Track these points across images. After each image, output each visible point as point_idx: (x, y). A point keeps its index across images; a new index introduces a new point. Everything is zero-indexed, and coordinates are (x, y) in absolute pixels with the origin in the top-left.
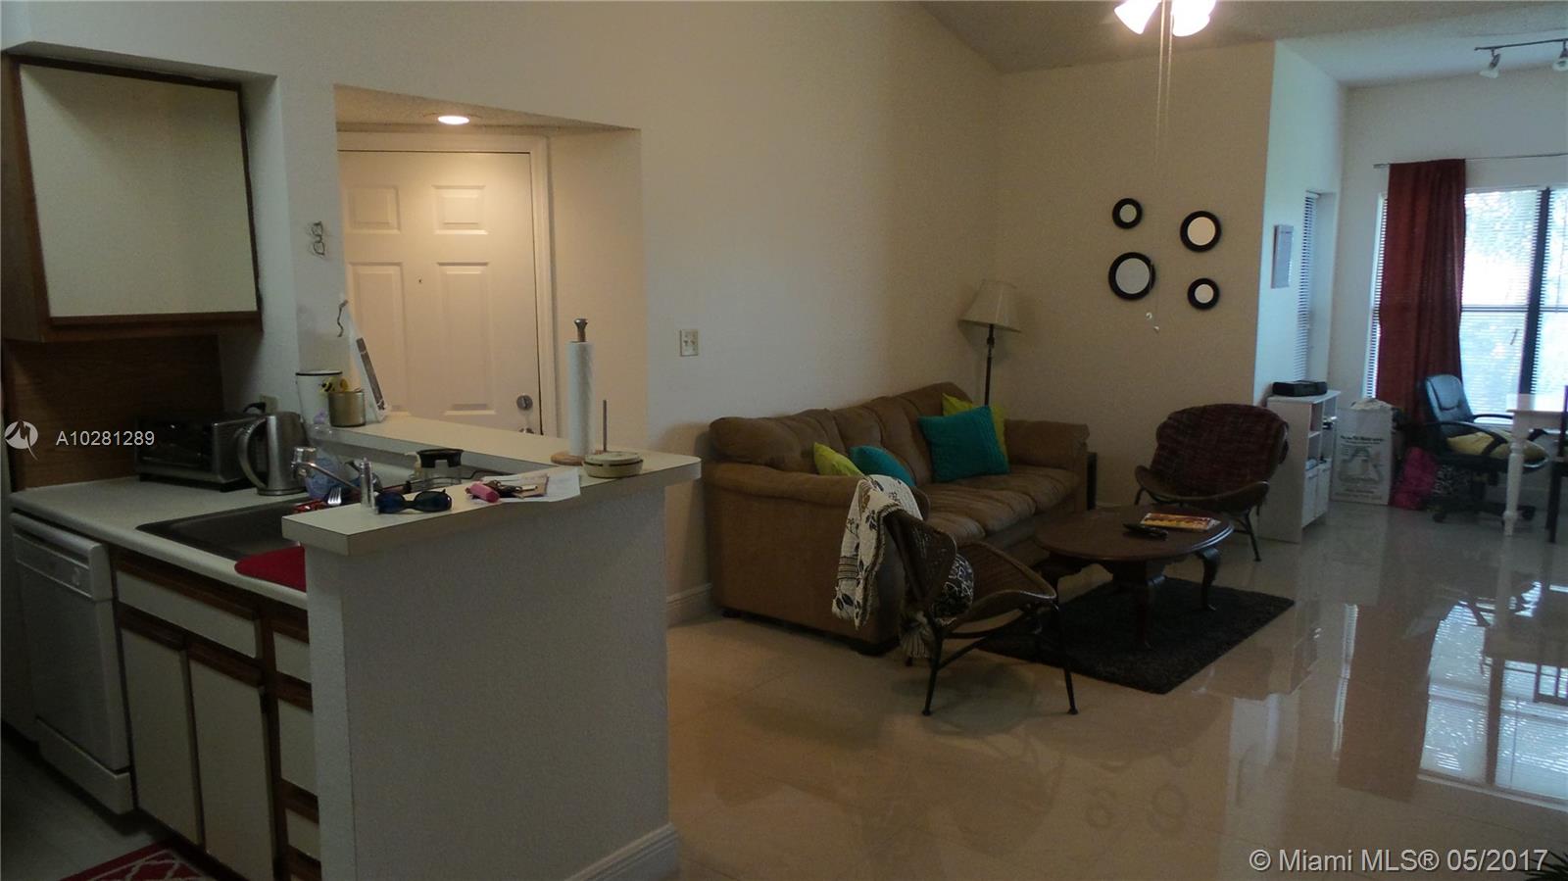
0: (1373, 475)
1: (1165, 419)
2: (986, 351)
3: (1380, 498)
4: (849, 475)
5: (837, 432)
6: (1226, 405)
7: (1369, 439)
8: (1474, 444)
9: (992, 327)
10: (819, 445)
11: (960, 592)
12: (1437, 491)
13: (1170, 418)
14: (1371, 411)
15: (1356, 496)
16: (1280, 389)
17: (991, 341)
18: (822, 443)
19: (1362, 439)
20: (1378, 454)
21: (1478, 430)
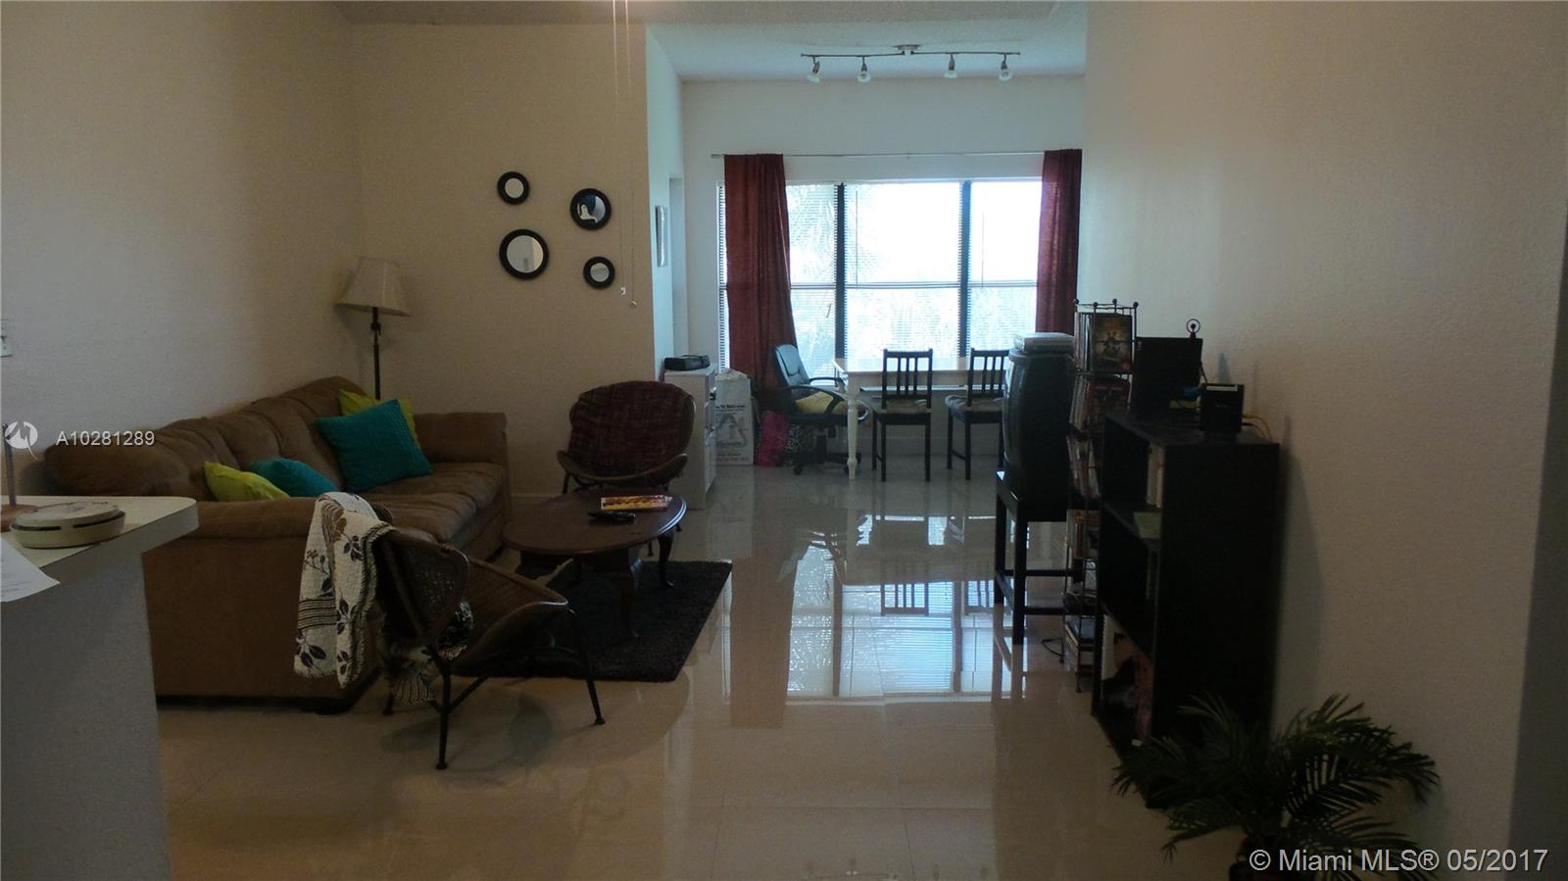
0: (740, 439)
1: (576, 401)
2: (372, 339)
3: (747, 459)
4: (271, 498)
5: (224, 444)
6: (632, 382)
7: (733, 406)
8: (817, 404)
9: (375, 310)
10: (211, 464)
11: (461, 616)
12: (790, 448)
13: (581, 399)
14: (731, 381)
15: (727, 460)
16: (671, 364)
17: (376, 327)
18: (213, 461)
19: (728, 406)
20: (742, 419)
21: (817, 390)
